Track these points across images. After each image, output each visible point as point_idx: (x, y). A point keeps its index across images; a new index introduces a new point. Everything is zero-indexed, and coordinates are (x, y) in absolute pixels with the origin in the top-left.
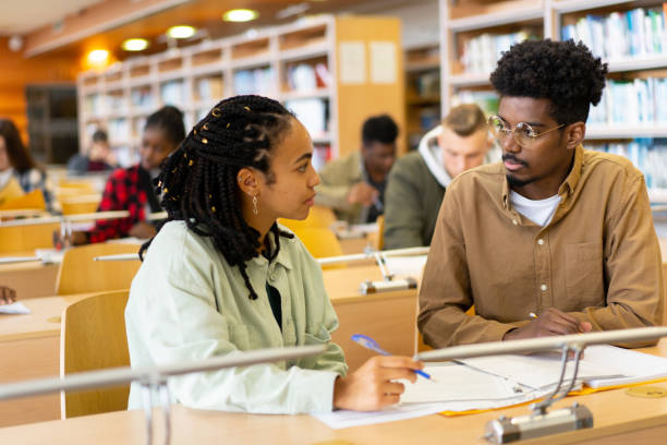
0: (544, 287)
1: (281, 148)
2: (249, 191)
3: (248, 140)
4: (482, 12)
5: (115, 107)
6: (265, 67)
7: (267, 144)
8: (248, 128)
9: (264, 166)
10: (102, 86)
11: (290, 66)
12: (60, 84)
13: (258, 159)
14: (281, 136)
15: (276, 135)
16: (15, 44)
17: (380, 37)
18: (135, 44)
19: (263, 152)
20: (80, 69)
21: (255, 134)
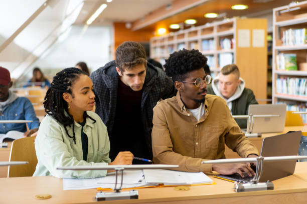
0: (197, 143)
1: (75, 85)
2: (67, 100)
3: (65, 83)
4: (293, 18)
5: (163, 53)
6: (212, 39)
7: (70, 84)
8: (65, 79)
9: (70, 92)
10: (158, 44)
11: (221, 38)
12: (145, 42)
13: (68, 89)
14: (75, 81)
15: (73, 81)
16: (128, 26)
17: (257, 27)
18: (175, 26)
19: (69, 87)
20: (153, 36)
21: (67, 81)
